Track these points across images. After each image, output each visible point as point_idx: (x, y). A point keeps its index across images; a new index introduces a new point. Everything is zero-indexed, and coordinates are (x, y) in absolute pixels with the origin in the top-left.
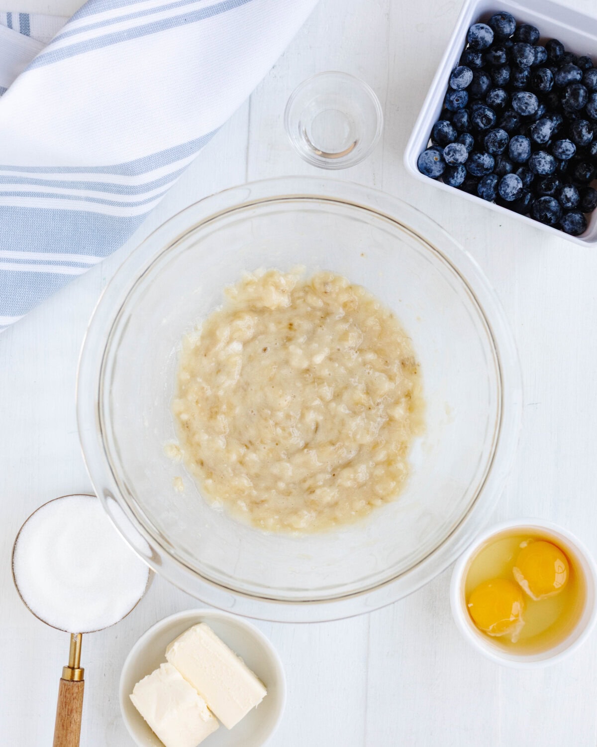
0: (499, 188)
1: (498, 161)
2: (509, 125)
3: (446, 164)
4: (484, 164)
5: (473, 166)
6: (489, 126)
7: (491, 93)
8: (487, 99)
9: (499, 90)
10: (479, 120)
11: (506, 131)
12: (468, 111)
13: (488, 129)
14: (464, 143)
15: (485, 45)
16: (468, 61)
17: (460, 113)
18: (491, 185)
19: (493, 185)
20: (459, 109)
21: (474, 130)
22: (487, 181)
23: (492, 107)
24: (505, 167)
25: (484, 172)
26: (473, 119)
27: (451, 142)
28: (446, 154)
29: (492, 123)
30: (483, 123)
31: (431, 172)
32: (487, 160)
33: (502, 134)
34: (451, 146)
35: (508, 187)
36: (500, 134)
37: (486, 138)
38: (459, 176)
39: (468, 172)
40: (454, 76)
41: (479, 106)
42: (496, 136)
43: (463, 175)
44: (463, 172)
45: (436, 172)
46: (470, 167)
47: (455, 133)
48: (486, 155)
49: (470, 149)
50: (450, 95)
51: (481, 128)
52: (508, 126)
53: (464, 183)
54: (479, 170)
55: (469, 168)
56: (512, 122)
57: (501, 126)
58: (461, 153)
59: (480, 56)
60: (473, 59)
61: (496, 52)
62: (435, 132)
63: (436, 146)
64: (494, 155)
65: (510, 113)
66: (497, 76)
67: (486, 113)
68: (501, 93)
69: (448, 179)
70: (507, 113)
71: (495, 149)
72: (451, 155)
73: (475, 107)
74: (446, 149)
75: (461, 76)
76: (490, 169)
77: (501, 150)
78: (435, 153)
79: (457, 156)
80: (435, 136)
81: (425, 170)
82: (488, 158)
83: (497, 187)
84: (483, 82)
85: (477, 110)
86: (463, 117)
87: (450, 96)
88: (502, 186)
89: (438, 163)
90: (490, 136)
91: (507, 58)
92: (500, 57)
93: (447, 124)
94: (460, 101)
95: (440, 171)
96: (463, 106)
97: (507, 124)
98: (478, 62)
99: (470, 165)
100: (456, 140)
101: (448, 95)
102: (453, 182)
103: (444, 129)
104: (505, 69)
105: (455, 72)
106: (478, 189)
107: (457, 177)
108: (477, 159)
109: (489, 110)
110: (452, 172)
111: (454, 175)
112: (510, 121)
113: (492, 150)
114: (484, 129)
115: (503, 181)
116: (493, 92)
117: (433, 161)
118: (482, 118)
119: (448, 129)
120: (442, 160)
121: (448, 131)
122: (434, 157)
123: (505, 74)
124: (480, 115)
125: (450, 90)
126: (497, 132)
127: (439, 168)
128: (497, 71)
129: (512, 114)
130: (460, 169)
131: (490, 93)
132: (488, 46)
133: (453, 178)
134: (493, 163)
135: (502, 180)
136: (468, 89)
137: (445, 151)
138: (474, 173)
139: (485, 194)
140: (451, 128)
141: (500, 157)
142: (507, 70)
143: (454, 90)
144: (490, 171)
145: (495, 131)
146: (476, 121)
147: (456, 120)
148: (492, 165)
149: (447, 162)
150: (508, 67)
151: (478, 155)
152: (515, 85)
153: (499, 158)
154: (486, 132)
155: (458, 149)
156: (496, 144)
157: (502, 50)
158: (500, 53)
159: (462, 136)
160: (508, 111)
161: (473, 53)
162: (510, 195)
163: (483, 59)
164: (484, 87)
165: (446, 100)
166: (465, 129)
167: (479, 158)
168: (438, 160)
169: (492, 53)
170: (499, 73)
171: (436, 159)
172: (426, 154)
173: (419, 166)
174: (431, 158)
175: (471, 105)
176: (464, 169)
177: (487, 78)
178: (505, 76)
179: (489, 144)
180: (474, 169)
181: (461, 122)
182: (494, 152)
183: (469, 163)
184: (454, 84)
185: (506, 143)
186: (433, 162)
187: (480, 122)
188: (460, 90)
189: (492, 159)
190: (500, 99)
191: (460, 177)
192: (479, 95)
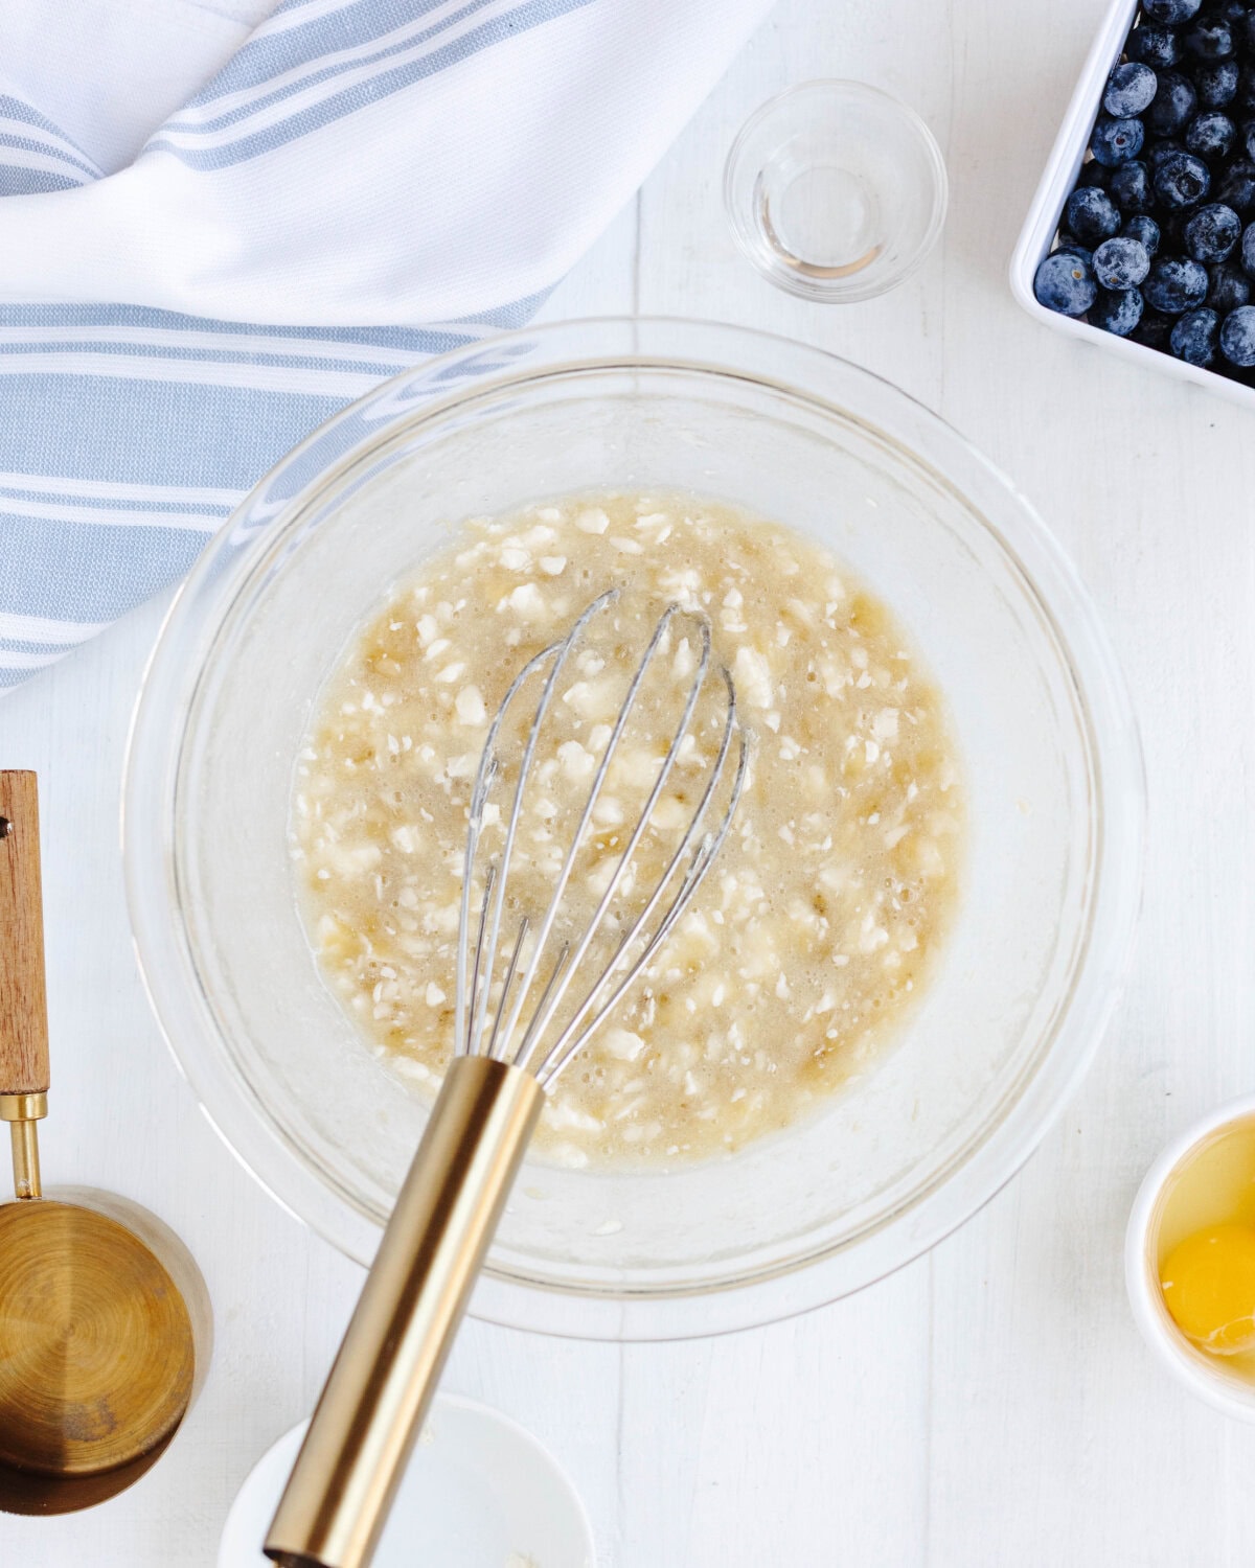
0: (1222, 338)
1: (1216, 277)
2: (1241, 194)
3: (1099, 285)
4: (1185, 285)
5: (1161, 289)
6: (1196, 197)
7: (1198, 124)
8: (1188, 138)
9: (1215, 116)
10: (1172, 186)
11: (1234, 208)
12: (1145, 164)
13: (1192, 205)
14: (1138, 237)
15: (1182, 14)
16: (1143, 52)
17: (1128, 169)
18: (1202, 332)
19: (1206, 332)
20: (1124, 162)
21: (1159, 207)
22: (1194, 321)
23: (1200, 155)
24: (1231, 290)
25: (1186, 304)
26: (1157, 183)
27: (1107, 236)
28: (1100, 262)
29: (1202, 191)
30: (1181, 192)
31: (1067, 306)
32: (1191, 277)
33: (1225, 216)
34: (1113, 245)
35: (1244, 333)
36: (1221, 216)
37: (1190, 225)
38: (1129, 313)
39: (1147, 305)
40: (1114, 86)
41: (1170, 154)
42: (1213, 220)
43: (1137, 312)
44: (1136, 304)
45: (1077, 304)
46: (1154, 291)
47: (1117, 215)
48: (1190, 263)
49: (1153, 250)
50: (1103, 129)
51: (1178, 203)
52: (1238, 199)
53: (1138, 328)
54: (1175, 299)
55: (1151, 295)
56: (1247, 189)
57: (1221, 198)
58: (1134, 259)
59: (1170, 40)
60: (1155, 47)
61: (1210, 30)
62: (1072, 215)
63: (1074, 246)
64: (1207, 265)
65: (1241, 169)
66: (1208, 85)
67: (1188, 169)
68: (1221, 123)
69: (1105, 319)
70: (1234, 168)
71: (1210, 252)
72: (1113, 264)
73: (1160, 157)
74: (1102, 251)
75: (1132, 84)
76: (1198, 296)
77: (1225, 252)
78: (1074, 261)
79: (1127, 268)
80: (1071, 223)
81: (1053, 300)
82: (1194, 270)
83: (1216, 337)
84: (1180, 100)
85: (1166, 162)
86: (1134, 178)
87: (1104, 133)
88: (1230, 332)
89: (1082, 284)
90: (1200, 222)
91: (1233, 44)
92: (1217, 41)
93: (1099, 196)
94: (1127, 143)
95: (1086, 302)
96: (1134, 153)
97: (1235, 194)
98: (1167, 53)
99: (1154, 287)
100: (1120, 232)
101: (1099, 129)
102: (1114, 324)
103: (1092, 206)
104: (1226, 69)
105: (1118, 76)
106: (1173, 339)
107: (1124, 315)
108: (1168, 275)
109: (1194, 162)
110: (1111, 305)
111: (1117, 312)
112: (1243, 187)
113: (1205, 252)
114: (1183, 204)
115: (1230, 323)
116: (1202, 120)
117: (1070, 279)
118: (1180, 179)
119: (1099, 207)
120: (1092, 276)
121: (1101, 211)
122: (1073, 272)
123: (1227, 80)
124: (1174, 174)
125: (1104, 118)
126: (1216, 212)
127: (1085, 294)
128: (1208, 74)
129: (1246, 170)
130: (1130, 296)
131: (1195, 123)
132: (1189, 16)
133: (1116, 318)
134: (1206, 283)
135: (1228, 319)
136: (1144, 116)
137: (1097, 254)
138: (1162, 306)
139: (1188, 352)
140: (1108, 205)
141: (1220, 268)
142: (1231, 72)
143: (1114, 119)
144: (1200, 300)
145: (1210, 208)
146: (1165, 188)
147: (1119, 187)
148: (1204, 288)
149: (1101, 280)
150: (1233, 66)
151: (1173, 264)
152: (1249, 104)
153: (1218, 270)
154: (1189, 213)
155: (1128, 251)
156: (1213, 239)
157: (1222, 26)
158: (1218, 32)
159: (1133, 221)
160: (1238, 164)
161: (1154, 32)
162: (1249, 352)
163: (1178, 47)
164: (1182, 109)
165: (1095, 141)
166: (1139, 206)
167: (1175, 271)
168: (1083, 276)
169: (1198, 32)
170: (1214, 78)
171: (1078, 275)
172: (1055, 263)
173: (1039, 291)
174: (1066, 273)
175: (1151, 152)
176: (1139, 297)
177: (1189, 90)
178: (1227, 85)
179: (1196, 239)
180: (1163, 298)
181: (1129, 190)
182: (1208, 257)
183: (1152, 283)
184: (1114, 104)
185: (1234, 238)
186: (1072, 283)
187: (1175, 189)
188: (1128, 116)
189: (1203, 274)
190: (1220, 135)
191: (1130, 315)
192: (1169, 129)
